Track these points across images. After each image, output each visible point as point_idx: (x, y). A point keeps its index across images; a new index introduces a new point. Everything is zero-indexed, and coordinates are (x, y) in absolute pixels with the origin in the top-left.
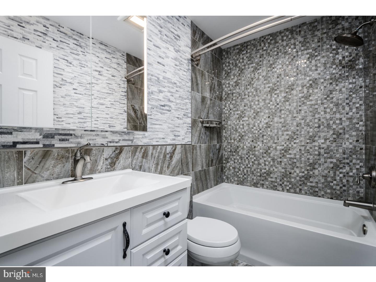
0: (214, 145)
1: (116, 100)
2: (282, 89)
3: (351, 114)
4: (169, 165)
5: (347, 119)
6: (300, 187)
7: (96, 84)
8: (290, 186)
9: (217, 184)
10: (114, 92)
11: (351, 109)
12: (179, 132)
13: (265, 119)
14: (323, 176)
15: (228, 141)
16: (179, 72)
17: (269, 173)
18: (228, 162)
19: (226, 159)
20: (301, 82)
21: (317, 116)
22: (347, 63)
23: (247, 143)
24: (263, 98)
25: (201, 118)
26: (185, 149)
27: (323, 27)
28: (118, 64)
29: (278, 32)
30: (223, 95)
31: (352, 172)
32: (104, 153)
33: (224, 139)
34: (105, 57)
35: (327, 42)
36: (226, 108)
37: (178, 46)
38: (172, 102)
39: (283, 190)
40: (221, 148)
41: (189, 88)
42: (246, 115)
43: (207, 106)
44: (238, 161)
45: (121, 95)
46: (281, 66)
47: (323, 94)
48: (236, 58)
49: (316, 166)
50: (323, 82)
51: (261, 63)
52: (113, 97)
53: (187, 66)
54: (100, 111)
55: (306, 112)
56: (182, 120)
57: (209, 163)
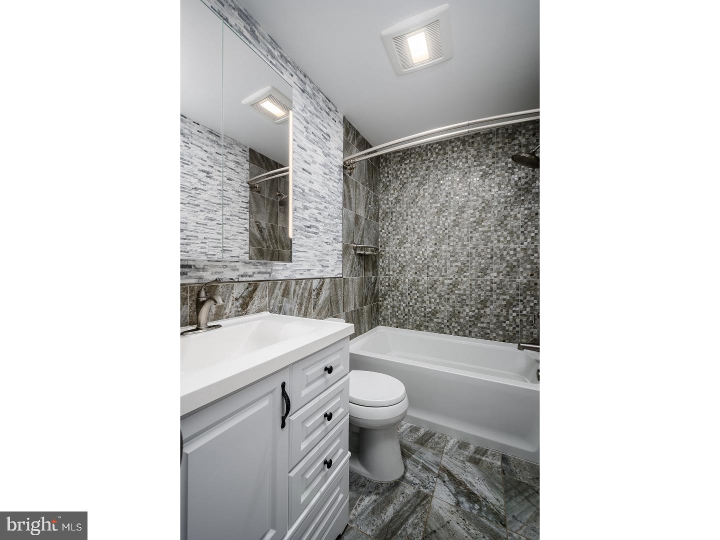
0: (368, 278)
1: (234, 214)
2: (452, 211)
3: (526, 244)
4: (315, 305)
5: (522, 249)
6: (470, 329)
7: (204, 190)
8: (459, 328)
9: (372, 328)
10: (230, 203)
11: (526, 238)
12: (328, 261)
13: (431, 247)
14: (495, 316)
15: (385, 273)
16: (327, 182)
17: (435, 313)
18: (385, 299)
19: (383, 295)
20: (473, 203)
21: (490, 245)
22: (522, 185)
23: (409, 275)
24: (429, 220)
25: (355, 244)
26: (335, 284)
27: (498, 140)
28: (238, 162)
29: (447, 140)
30: (380, 214)
31: (526, 310)
32: (233, 291)
33: (381, 270)
34: (216, 153)
35: (503, 159)
36: (383, 231)
37: (327, 149)
38: (320, 221)
39: (451, 333)
40: (377, 281)
41: (340, 204)
42: (409, 240)
43: (361, 228)
44: (398, 298)
45: (241, 207)
46: (450, 183)
47: (497, 220)
48: (396, 168)
49: (488, 304)
50: (497, 206)
51: (427, 177)
52: (230, 209)
53: (338, 175)
54: (209, 229)
55: (477, 240)
56: (331, 246)
57: (362, 300)
